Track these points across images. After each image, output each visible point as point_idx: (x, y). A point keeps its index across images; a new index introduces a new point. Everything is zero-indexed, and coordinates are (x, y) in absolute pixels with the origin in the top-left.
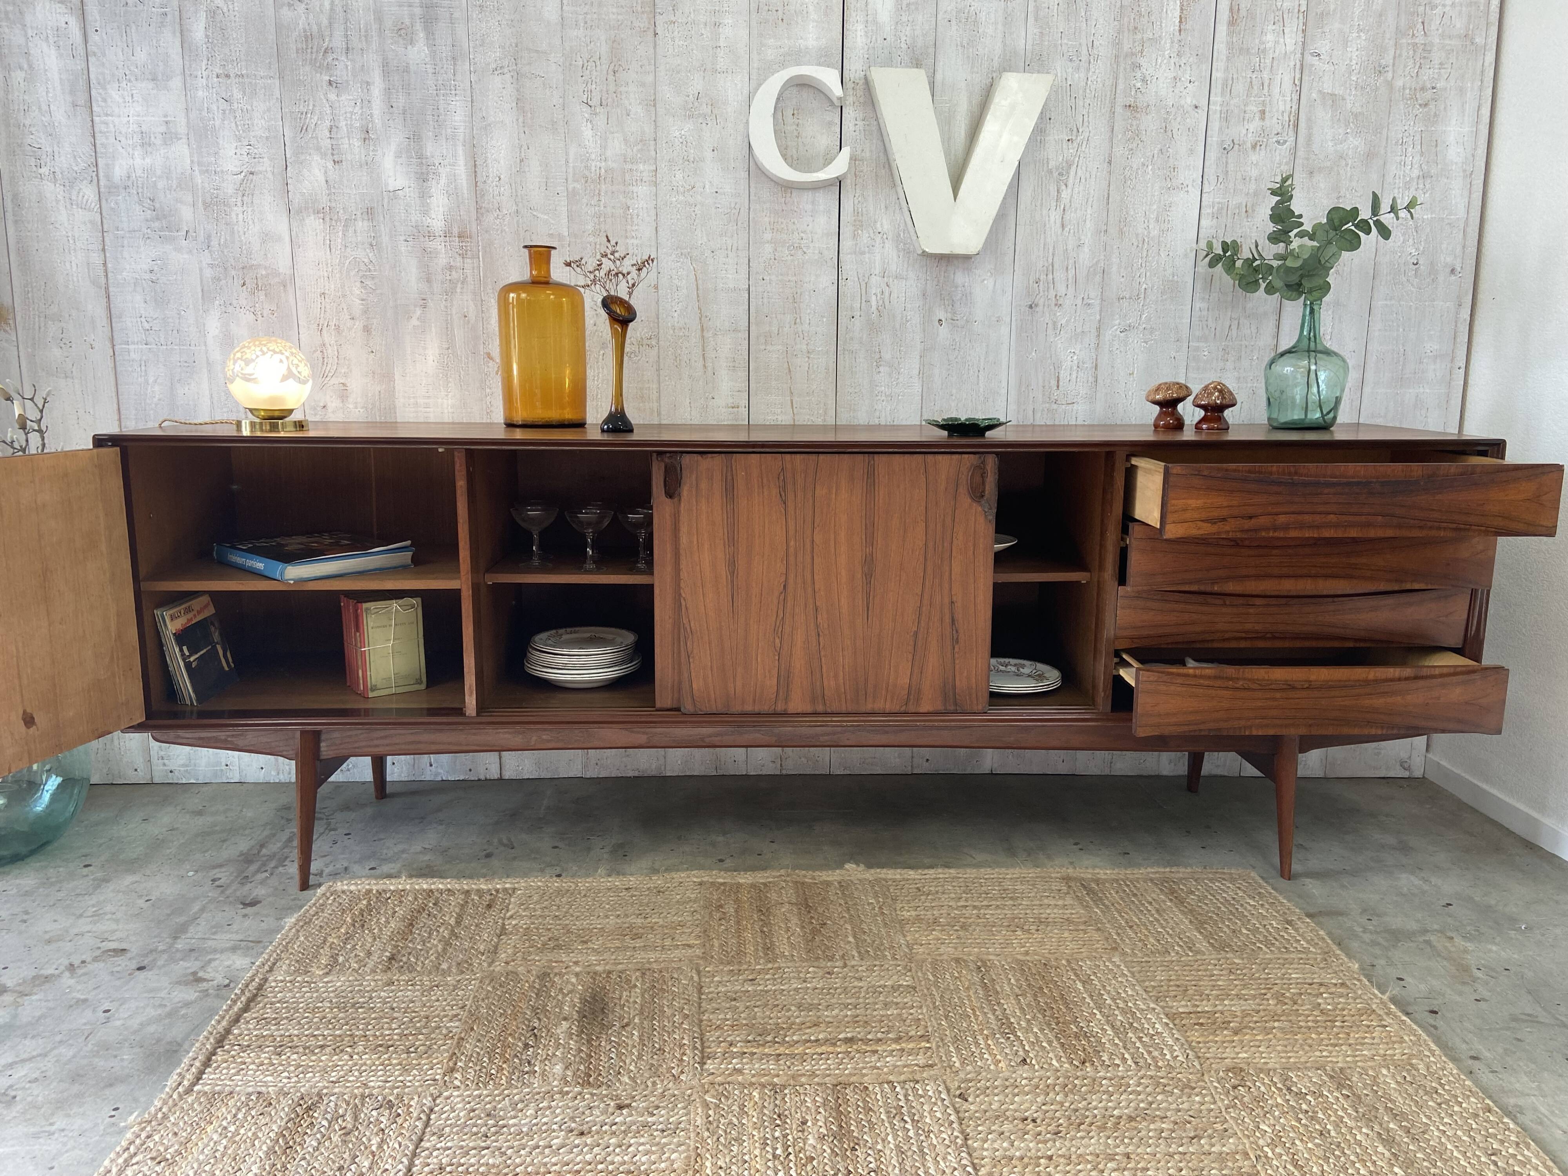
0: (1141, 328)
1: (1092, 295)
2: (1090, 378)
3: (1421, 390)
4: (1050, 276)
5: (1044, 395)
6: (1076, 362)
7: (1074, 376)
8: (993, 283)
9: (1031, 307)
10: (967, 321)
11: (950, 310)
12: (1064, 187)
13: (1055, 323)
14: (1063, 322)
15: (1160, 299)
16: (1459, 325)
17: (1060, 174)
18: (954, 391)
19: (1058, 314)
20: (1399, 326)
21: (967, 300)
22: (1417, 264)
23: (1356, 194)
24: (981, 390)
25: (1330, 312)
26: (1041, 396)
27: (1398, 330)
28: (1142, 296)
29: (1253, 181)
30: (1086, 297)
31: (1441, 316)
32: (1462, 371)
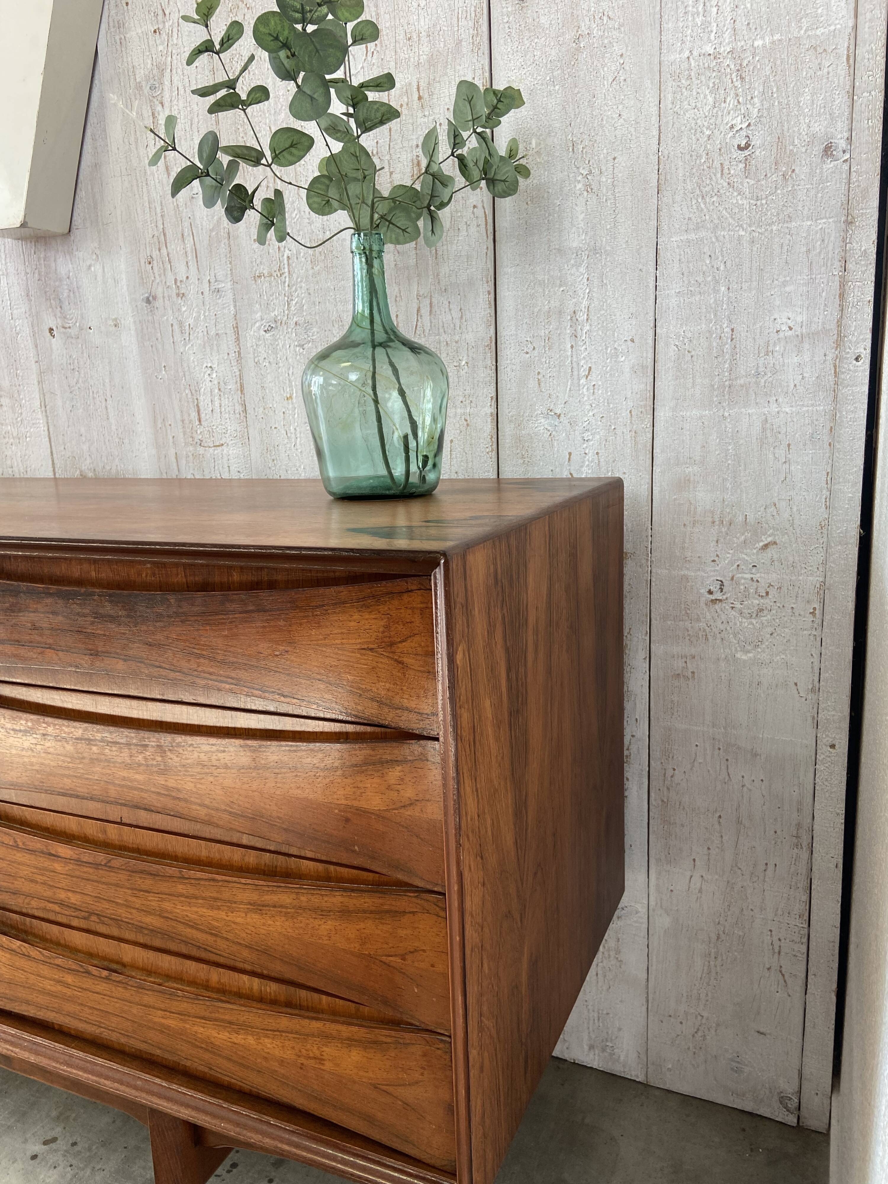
0: (292, 323)
1: (220, 275)
2: (237, 405)
3: (774, 408)
4: (164, 251)
5: (185, 433)
6: (216, 382)
7: (217, 404)
8: (100, 271)
9: (148, 301)
10: (81, 329)
11: (59, 314)
12: (159, 108)
13: (181, 324)
14: (191, 321)
15: (311, 272)
16: (850, 266)
17: (152, 88)
18: (83, 430)
19: (184, 309)
20: (717, 282)
21: (75, 297)
22: (747, 146)
23: (611, 24)
24: (114, 427)
25: (582, 269)
26: (181, 435)
27: (716, 291)
28: (286, 270)
29: (424, 39)
30: (212, 281)
31: (808, 251)
32: (865, 365)
